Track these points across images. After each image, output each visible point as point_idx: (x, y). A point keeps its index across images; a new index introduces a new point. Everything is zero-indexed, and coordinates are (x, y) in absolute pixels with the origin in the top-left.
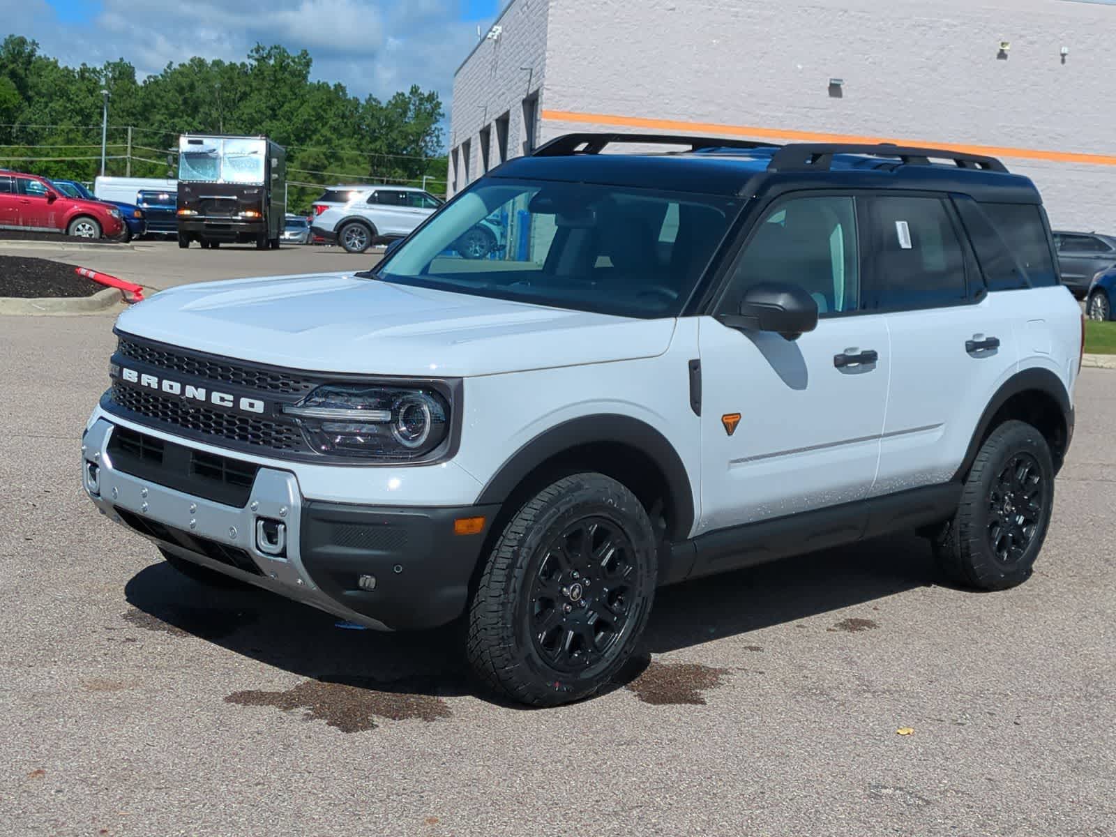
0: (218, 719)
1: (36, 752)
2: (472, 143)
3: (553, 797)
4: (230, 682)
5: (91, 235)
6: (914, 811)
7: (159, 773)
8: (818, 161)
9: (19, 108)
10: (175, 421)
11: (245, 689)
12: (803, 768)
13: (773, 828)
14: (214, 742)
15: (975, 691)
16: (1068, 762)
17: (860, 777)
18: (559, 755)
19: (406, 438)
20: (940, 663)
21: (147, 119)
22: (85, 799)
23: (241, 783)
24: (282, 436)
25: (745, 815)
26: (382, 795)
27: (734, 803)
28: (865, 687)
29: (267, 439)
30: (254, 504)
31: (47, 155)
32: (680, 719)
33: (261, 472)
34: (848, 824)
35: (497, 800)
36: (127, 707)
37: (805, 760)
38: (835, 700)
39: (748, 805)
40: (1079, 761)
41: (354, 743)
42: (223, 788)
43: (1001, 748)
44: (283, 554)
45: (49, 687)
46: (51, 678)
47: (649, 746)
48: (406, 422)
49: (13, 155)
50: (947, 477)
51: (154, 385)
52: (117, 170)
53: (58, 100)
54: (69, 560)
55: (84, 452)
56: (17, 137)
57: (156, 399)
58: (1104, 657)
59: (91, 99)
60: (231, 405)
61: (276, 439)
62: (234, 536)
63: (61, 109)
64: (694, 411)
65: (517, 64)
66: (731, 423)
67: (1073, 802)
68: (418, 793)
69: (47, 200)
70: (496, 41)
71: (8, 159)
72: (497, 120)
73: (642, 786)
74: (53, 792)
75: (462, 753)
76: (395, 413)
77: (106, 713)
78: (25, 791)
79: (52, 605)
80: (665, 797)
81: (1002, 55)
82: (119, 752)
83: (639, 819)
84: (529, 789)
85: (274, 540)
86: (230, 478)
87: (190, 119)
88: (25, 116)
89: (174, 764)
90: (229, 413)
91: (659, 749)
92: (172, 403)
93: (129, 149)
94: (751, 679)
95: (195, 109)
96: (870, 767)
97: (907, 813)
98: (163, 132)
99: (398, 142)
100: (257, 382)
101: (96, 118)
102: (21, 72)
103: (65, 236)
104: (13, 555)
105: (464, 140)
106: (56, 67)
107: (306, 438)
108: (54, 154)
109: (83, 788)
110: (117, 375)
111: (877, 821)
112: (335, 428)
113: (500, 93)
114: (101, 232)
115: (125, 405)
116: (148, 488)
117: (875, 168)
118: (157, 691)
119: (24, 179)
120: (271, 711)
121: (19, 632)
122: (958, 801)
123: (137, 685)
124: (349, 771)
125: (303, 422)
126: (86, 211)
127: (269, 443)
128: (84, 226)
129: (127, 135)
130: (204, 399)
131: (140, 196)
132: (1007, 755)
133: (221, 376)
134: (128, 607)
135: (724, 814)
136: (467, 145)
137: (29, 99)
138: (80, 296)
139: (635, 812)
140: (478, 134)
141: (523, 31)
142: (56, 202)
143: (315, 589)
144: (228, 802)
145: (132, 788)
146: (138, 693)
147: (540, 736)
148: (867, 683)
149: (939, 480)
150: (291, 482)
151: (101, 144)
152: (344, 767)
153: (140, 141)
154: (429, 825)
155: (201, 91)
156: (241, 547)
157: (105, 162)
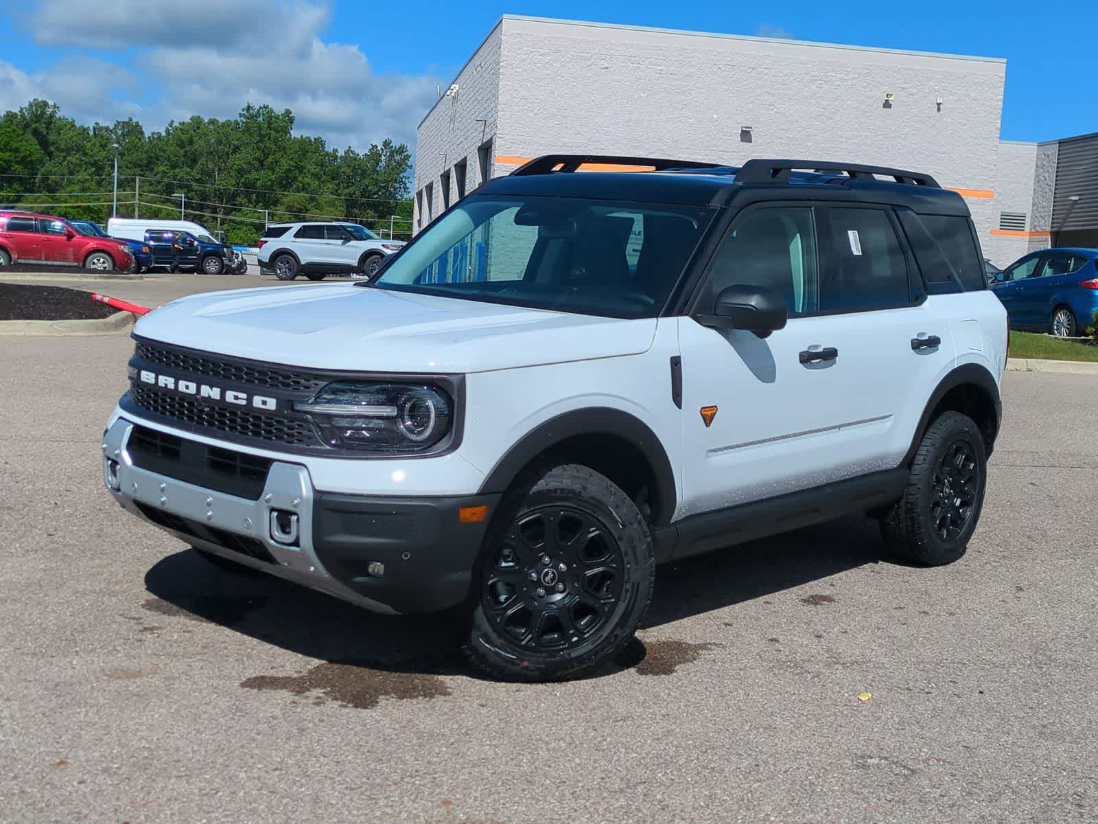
0: (234, 704)
1: (58, 743)
2: (435, 186)
3: (560, 775)
4: (244, 668)
5: (105, 268)
6: (902, 780)
7: (179, 761)
8: (778, 176)
9: (41, 162)
10: (191, 419)
11: (258, 674)
12: (791, 739)
13: (773, 801)
14: (231, 728)
15: (935, 660)
16: (1034, 727)
17: (846, 748)
18: (560, 732)
19: (412, 432)
20: (899, 634)
21: (151, 170)
22: (107, 789)
23: (259, 769)
24: (293, 431)
25: (745, 789)
26: (396, 777)
27: (731, 777)
28: (834, 660)
29: (280, 434)
30: (268, 496)
31: (66, 201)
32: (669, 694)
33: (274, 466)
34: (843, 795)
35: (507, 779)
36: (146, 695)
37: (792, 732)
38: (809, 673)
39: (745, 779)
40: (1044, 727)
41: (365, 725)
42: (242, 775)
43: (970, 715)
44: (296, 543)
45: (72, 677)
46: (73, 668)
47: (644, 722)
48: (412, 417)
49: (36, 202)
50: (894, 463)
51: (171, 386)
52: (127, 213)
53: (75, 154)
54: (89, 554)
55: (104, 450)
56: (39, 187)
57: (172, 399)
58: (1045, 626)
59: (103, 153)
60: (244, 402)
61: (288, 435)
62: (249, 527)
63: (78, 162)
64: (676, 404)
65: (473, 117)
66: (708, 416)
67: (1047, 767)
68: (430, 774)
69: (65, 238)
70: (454, 98)
71: (31, 205)
72: (455, 166)
73: (642, 761)
74: (75, 784)
75: (469, 732)
76: (401, 409)
77: (127, 702)
78: (48, 783)
79: (74, 598)
80: (666, 773)
81: (887, 105)
82: (140, 740)
83: (645, 795)
84: (536, 768)
85: (288, 530)
86: (246, 473)
87: (188, 170)
88: (45, 168)
89: (194, 752)
90: (242, 410)
91: (655, 725)
92: (188, 403)
93: (137, 196)
94: (729, 654)
95: (194, 161)
96: (853, 737)
97: (896, 783)
98: (166, 180)
99: (370, 188)
100: (269, 380)
101: (107, 169)
102: (44, 131)
103: (83, 269)
104: (36, 550)
105: (427, 183)
106: (74, 126)
107: (317, 434)
108: (73, 201)
109: (105, 779)
110: (135, 376)
111: (869, 792)
112: (344, 423)
113: (458, 142)
114: (114, 265)
115: (143, 405)
116: (166, 483)
117: (828, 182)
118: (175, 678)
119: (45, 220)
120: (285, 695)
121: (42, 623)
122: (941, 769)
123: (157, 673)
124: (363, 754)
125: (314, 418)
126: (100, 247)
127: (281, 438)
128: (99, 260)
129: (135, 182)
130: (218, 398)
131: (147, 235)
132: (976, 723)
133: (234, 375)
134: (146, 597)
135: (724, 789)
136: (430, 188)
137: (50, 154)
138: (96, 318)
139: (639, 789)
140: (440, 178)
141: (477, 88)
142: (74, 239)
143: (327, 576)
144: (247, 790)
145: (154, 777)
146: (156, 681)
147: (541, 714)
148: (836, 656)
149: (888, 467)
150: (303, 475)
151: (113, 191)
152: (358, 750)
153: (145, 188)
154: (444, 807)
155: (199, 145)
156: (257, 537)
157: (117, 208)
